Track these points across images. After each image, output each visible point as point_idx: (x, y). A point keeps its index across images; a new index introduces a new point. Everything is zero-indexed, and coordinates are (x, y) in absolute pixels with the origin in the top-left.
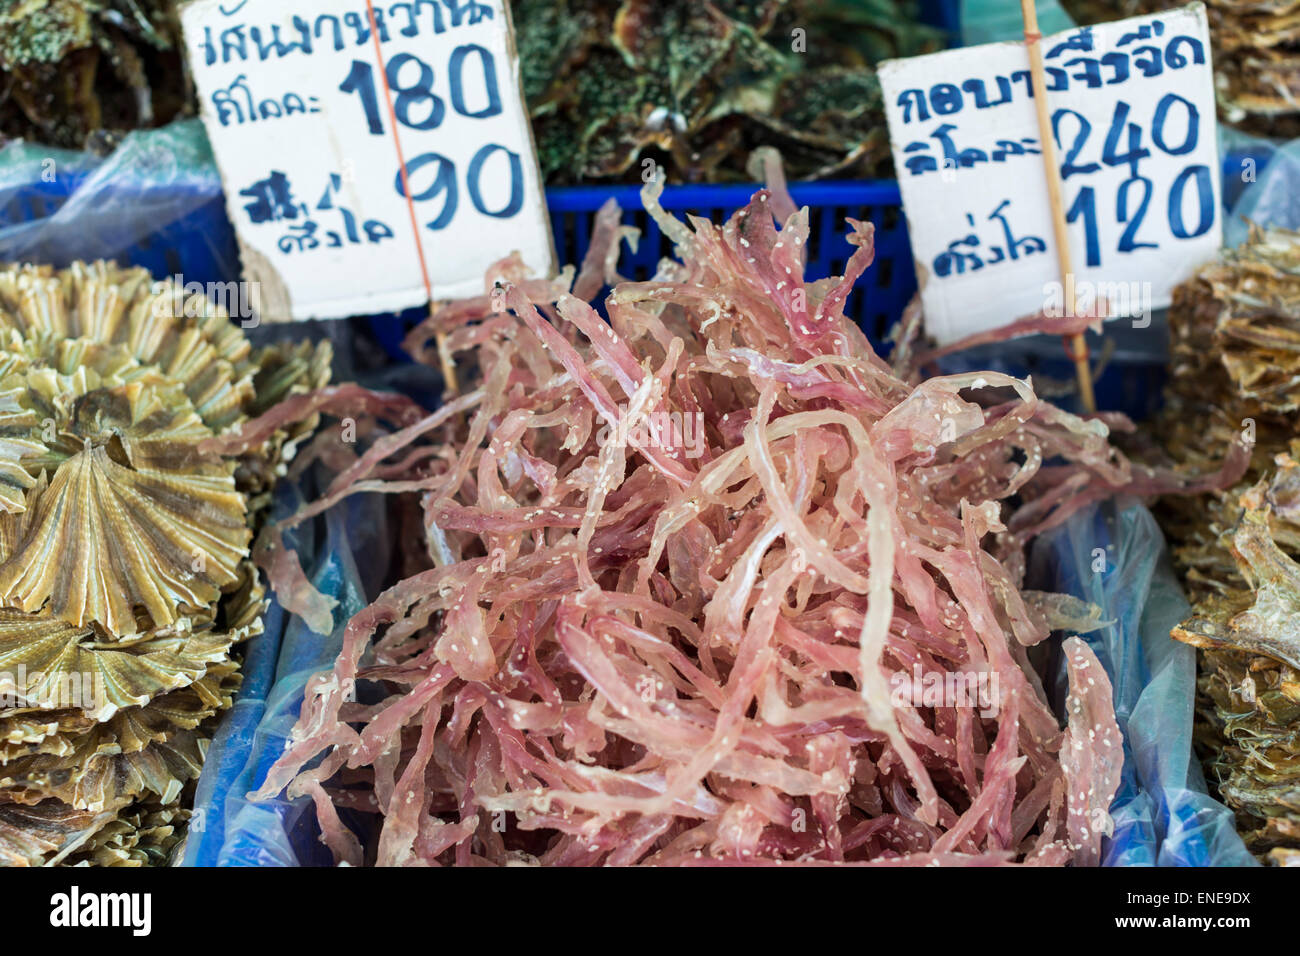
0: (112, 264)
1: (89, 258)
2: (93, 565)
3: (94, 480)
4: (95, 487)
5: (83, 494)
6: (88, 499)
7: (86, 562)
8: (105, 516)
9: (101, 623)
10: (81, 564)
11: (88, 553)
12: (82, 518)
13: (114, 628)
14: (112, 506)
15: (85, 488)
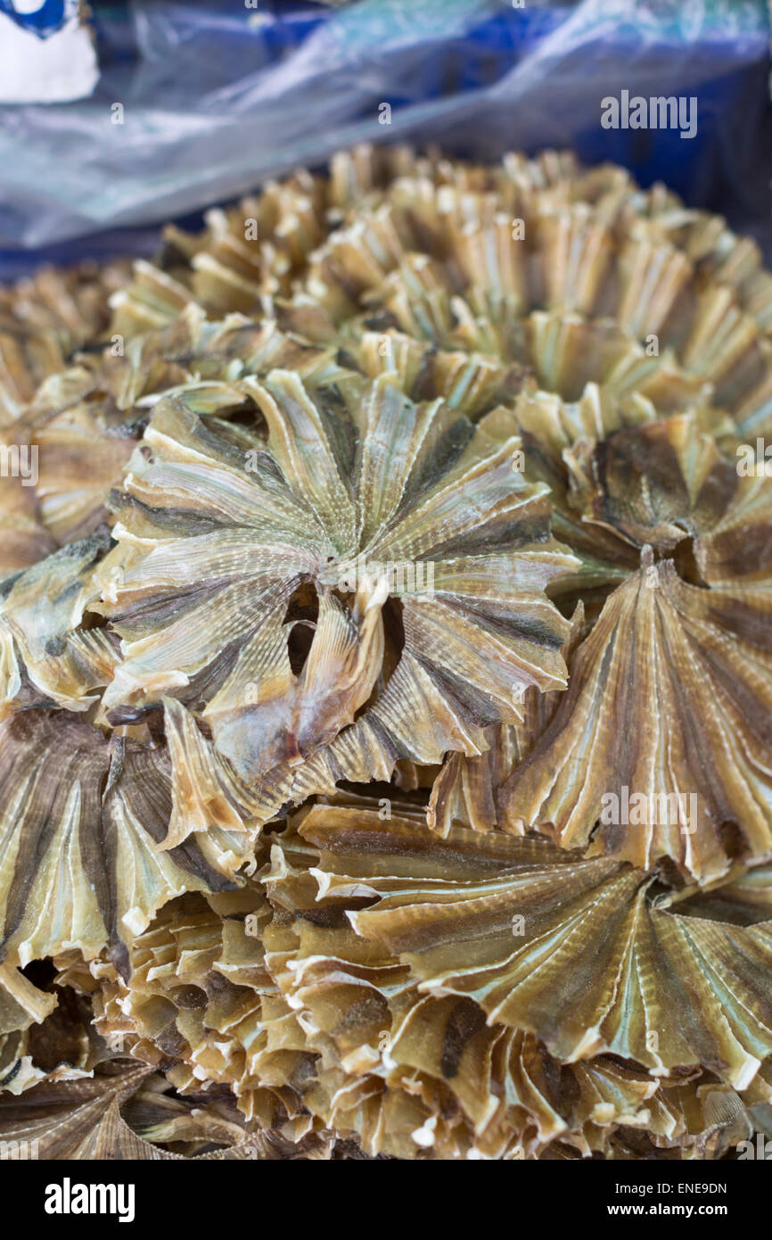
0: (567, 160)
1: (532, 152)
2: (661, 764)
3: (660, 616)
4: (662, 630)
5: (646, 646)
6: (653, 654)
7: (652, 760)
8: (677, 677)
9: (675, 858)
10: (644, 762)
11: (655, 745)
12: (646, 688)
13: (695, 867)
14: (685, 660)
15: (648, 633)
